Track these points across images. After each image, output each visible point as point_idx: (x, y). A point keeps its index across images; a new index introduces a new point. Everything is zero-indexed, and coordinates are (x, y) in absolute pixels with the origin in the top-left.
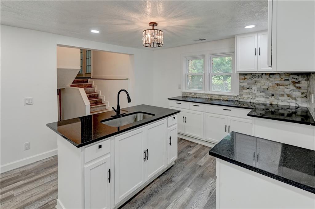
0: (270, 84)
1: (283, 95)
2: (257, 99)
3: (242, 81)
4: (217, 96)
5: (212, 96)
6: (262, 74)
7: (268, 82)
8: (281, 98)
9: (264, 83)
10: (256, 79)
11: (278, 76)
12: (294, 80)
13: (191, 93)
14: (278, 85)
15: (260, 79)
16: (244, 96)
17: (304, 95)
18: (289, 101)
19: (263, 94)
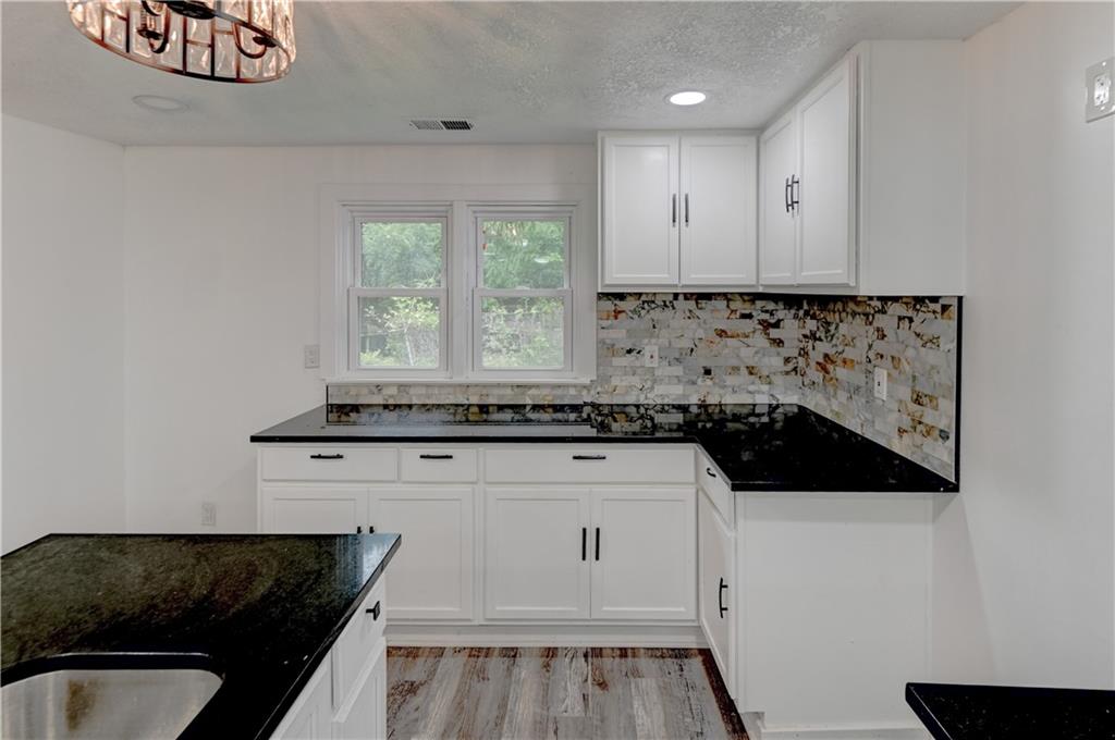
0: (701, 333)
1: (736, 369)
2: (660, 389)
3: (605, 323)
4: (509, 391)
5: (484, 392)
6: (676, 296)
7: (693, 323)
8: (730, 380)
9: (682, 327)
10: (657, 314)
11: (721, 304)
12: (766, 316)
13: (380, 388)
14: (722, 333)
15: (669, 312)
16: (615, 381)
17: (790, 366)
18: (751, 388)
19: (678, 370)
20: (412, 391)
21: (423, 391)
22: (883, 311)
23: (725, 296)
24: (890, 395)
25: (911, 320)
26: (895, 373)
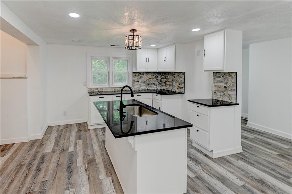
0: (147, 79)
1: (152, 84)
2: (141, 87)
3: (134, 77)
4: (119, 88)
5: (115, 89)
6: (144, 73)
7: (146, 77)
8: (151, 86)
9: (145, 78)
10: (141, 76)
11: (150, 74)
12: (156, 76)
13: (97, 89)
14: (150, 78)
15: (143, 75)
16: (135, 86)
17: (159, 83)
18: (154, 87)
19: (144, 84)
20: (103, 89)
21: (105, 89)
22: (175, 74)
23: (151, 73)
24: (176, 85)
25: (179, 75)
26: (176, 82)
